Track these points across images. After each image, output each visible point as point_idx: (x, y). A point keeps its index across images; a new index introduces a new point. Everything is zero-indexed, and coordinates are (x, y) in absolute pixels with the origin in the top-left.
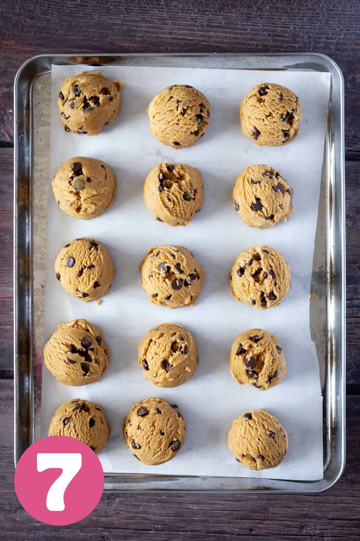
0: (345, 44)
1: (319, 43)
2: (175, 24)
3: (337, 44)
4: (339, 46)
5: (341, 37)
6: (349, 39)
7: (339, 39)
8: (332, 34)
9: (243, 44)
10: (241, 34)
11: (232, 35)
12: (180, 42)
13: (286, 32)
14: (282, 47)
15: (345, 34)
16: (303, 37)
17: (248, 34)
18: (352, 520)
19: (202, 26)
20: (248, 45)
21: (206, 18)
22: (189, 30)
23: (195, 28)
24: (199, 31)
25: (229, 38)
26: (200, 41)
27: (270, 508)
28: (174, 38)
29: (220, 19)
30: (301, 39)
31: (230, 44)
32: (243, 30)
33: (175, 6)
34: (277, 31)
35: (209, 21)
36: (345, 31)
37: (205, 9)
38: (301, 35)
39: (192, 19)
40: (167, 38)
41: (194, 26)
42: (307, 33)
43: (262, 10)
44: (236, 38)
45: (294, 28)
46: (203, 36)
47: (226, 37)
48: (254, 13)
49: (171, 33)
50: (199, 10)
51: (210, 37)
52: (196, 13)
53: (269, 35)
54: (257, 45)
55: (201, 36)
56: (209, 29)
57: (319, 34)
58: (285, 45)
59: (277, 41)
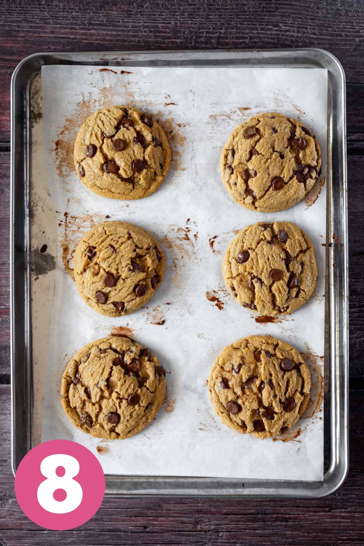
0: (227, 38)
1: (200, 37)
2: (56, 23)
3: (219, 38)
4: (221, 40)
5: (222, 31)
6: (231, 33)
7: (221, 33)
8: (214, 28)
9: (125, 41)
10: (123, 31)
11: (114, 33)
12: (62, 41)
13: (167, 28)
14: (164, 43)
15: (226, 28)
16: (184, 32)
17: (129, 31)
18: (246, 514)
19: (84, 24)
20: (131, 41)
21: (87, 16)
22: (71, 29)
23: (77, 27)
24: (81, 29)
25: (111, 35)
26: (82, 39)
27: (164, 505)
28: (56, 38)
29: (102, 17)
30: (182, 35)
31: (112, 41)
32: (125, 27)
33: (57, 6)
34: (158, 27)
35: (90, 19)
36: (226, 25)
37: (86, 7)
38: (182, 30)
39: (73, 18)
40: (48, 37)
41: (76, 24)
42: (188, 28)
43: (142, 7)
44: (118, 35)
45: (175, 23)
46: (85, 34)
47: (107, 34)
48: (135, 10)
49: (53, 32)
50: (79, 9)
51: (92, 35)
52: (78, 12)
53: (151, 32)
54: (139, 42)
55: (82, 34)
56: (91, 27)
57: (199, 29)
58: (167, 41)
59: (158, 37)
